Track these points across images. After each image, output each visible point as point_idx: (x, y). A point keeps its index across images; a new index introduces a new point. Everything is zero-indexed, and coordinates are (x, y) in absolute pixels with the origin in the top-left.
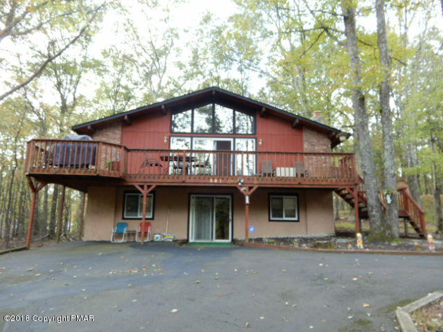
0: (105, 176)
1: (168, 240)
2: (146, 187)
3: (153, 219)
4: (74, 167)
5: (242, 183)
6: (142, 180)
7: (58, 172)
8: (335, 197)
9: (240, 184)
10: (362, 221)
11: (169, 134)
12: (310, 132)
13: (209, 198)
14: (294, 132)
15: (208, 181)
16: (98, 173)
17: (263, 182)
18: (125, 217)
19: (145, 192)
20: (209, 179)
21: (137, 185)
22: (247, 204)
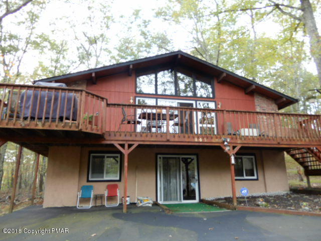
0: (87, 131)
1: (147, 205)
2: (126, 146)
3: (120, 180)
4: (50, 120)
5: (228, 143)
6: (123, 138)
7: (28, 125)
8: (286, 156)
9: (226, 143)
10: (310, 177)
11: (135, 95)
12: (260, 98)
13: (175, 158)
14: (248, 97)
15: (192, 140)
16: (80, 128)
17: (246, 142)
18: (90, 179)
19: (126, 152)
20: (194, 138)
21: (116, 144)
22: (233, 164)
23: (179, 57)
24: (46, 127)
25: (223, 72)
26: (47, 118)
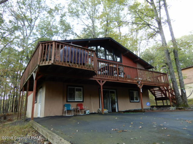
2: (101, 81)
3: (83, 102)
9: (139, 83)
14: (134, 64)
15: (127, 81)
18: (68, 101)
19: (102, 84)
20: (127, 79)
21: (97, 80)
22: (141, 93)
23: (110, 40)
24: (80, 68)
25: (127, 51)
26: (81, 64)
